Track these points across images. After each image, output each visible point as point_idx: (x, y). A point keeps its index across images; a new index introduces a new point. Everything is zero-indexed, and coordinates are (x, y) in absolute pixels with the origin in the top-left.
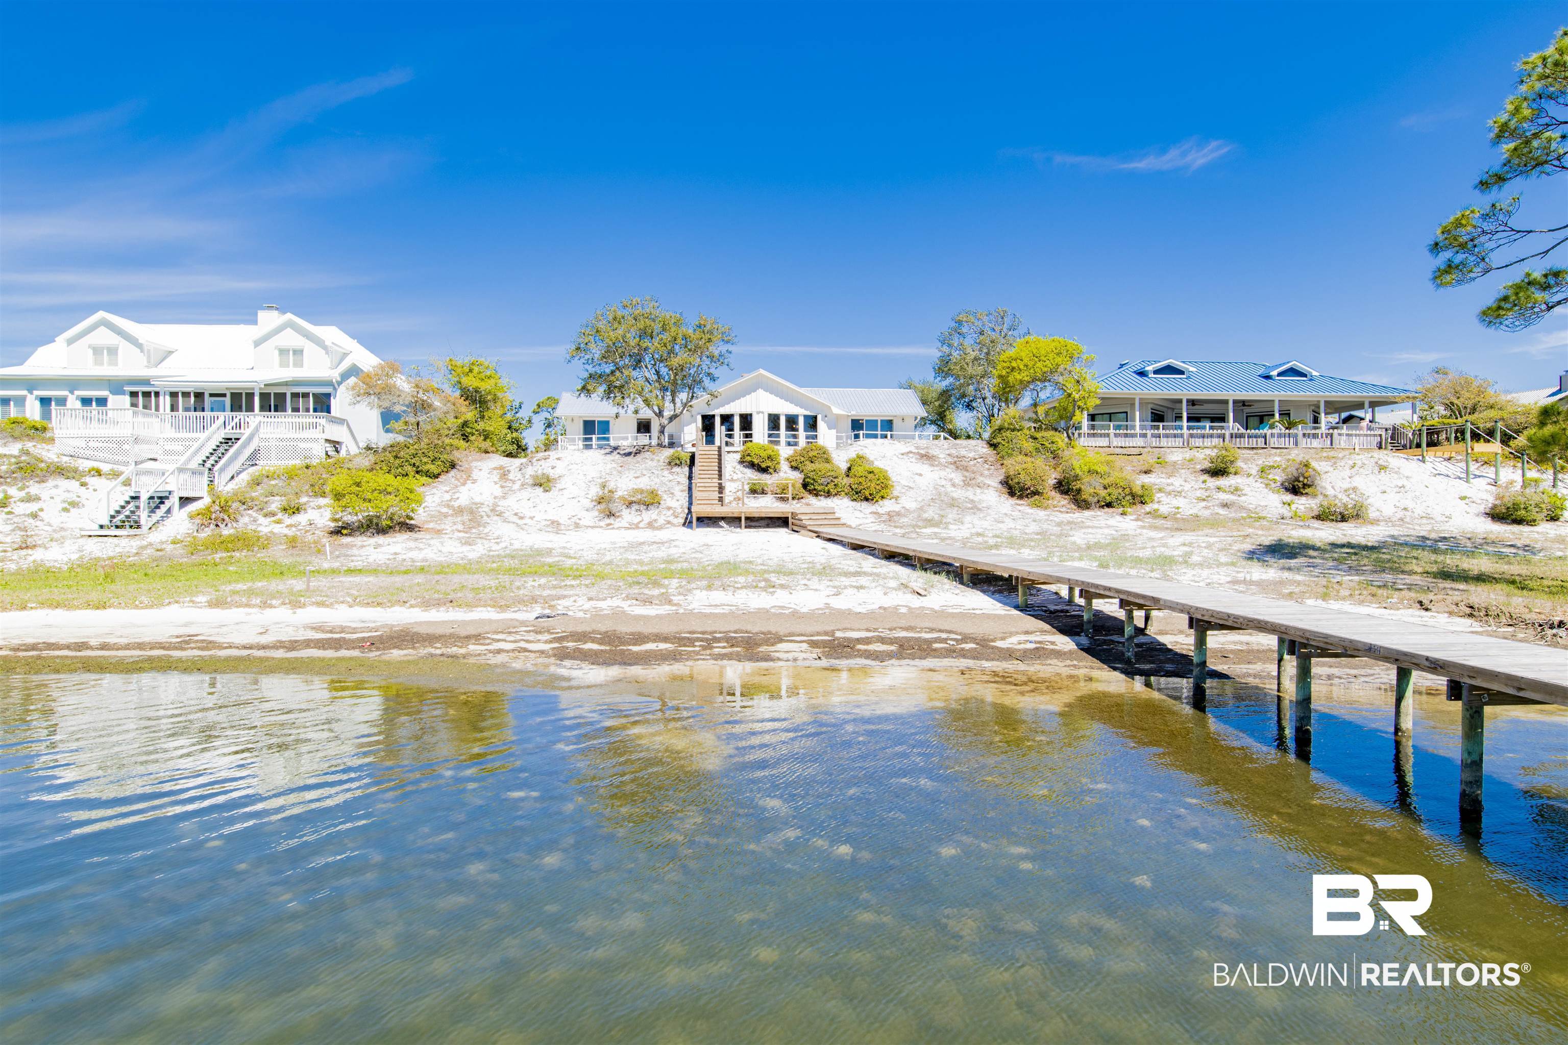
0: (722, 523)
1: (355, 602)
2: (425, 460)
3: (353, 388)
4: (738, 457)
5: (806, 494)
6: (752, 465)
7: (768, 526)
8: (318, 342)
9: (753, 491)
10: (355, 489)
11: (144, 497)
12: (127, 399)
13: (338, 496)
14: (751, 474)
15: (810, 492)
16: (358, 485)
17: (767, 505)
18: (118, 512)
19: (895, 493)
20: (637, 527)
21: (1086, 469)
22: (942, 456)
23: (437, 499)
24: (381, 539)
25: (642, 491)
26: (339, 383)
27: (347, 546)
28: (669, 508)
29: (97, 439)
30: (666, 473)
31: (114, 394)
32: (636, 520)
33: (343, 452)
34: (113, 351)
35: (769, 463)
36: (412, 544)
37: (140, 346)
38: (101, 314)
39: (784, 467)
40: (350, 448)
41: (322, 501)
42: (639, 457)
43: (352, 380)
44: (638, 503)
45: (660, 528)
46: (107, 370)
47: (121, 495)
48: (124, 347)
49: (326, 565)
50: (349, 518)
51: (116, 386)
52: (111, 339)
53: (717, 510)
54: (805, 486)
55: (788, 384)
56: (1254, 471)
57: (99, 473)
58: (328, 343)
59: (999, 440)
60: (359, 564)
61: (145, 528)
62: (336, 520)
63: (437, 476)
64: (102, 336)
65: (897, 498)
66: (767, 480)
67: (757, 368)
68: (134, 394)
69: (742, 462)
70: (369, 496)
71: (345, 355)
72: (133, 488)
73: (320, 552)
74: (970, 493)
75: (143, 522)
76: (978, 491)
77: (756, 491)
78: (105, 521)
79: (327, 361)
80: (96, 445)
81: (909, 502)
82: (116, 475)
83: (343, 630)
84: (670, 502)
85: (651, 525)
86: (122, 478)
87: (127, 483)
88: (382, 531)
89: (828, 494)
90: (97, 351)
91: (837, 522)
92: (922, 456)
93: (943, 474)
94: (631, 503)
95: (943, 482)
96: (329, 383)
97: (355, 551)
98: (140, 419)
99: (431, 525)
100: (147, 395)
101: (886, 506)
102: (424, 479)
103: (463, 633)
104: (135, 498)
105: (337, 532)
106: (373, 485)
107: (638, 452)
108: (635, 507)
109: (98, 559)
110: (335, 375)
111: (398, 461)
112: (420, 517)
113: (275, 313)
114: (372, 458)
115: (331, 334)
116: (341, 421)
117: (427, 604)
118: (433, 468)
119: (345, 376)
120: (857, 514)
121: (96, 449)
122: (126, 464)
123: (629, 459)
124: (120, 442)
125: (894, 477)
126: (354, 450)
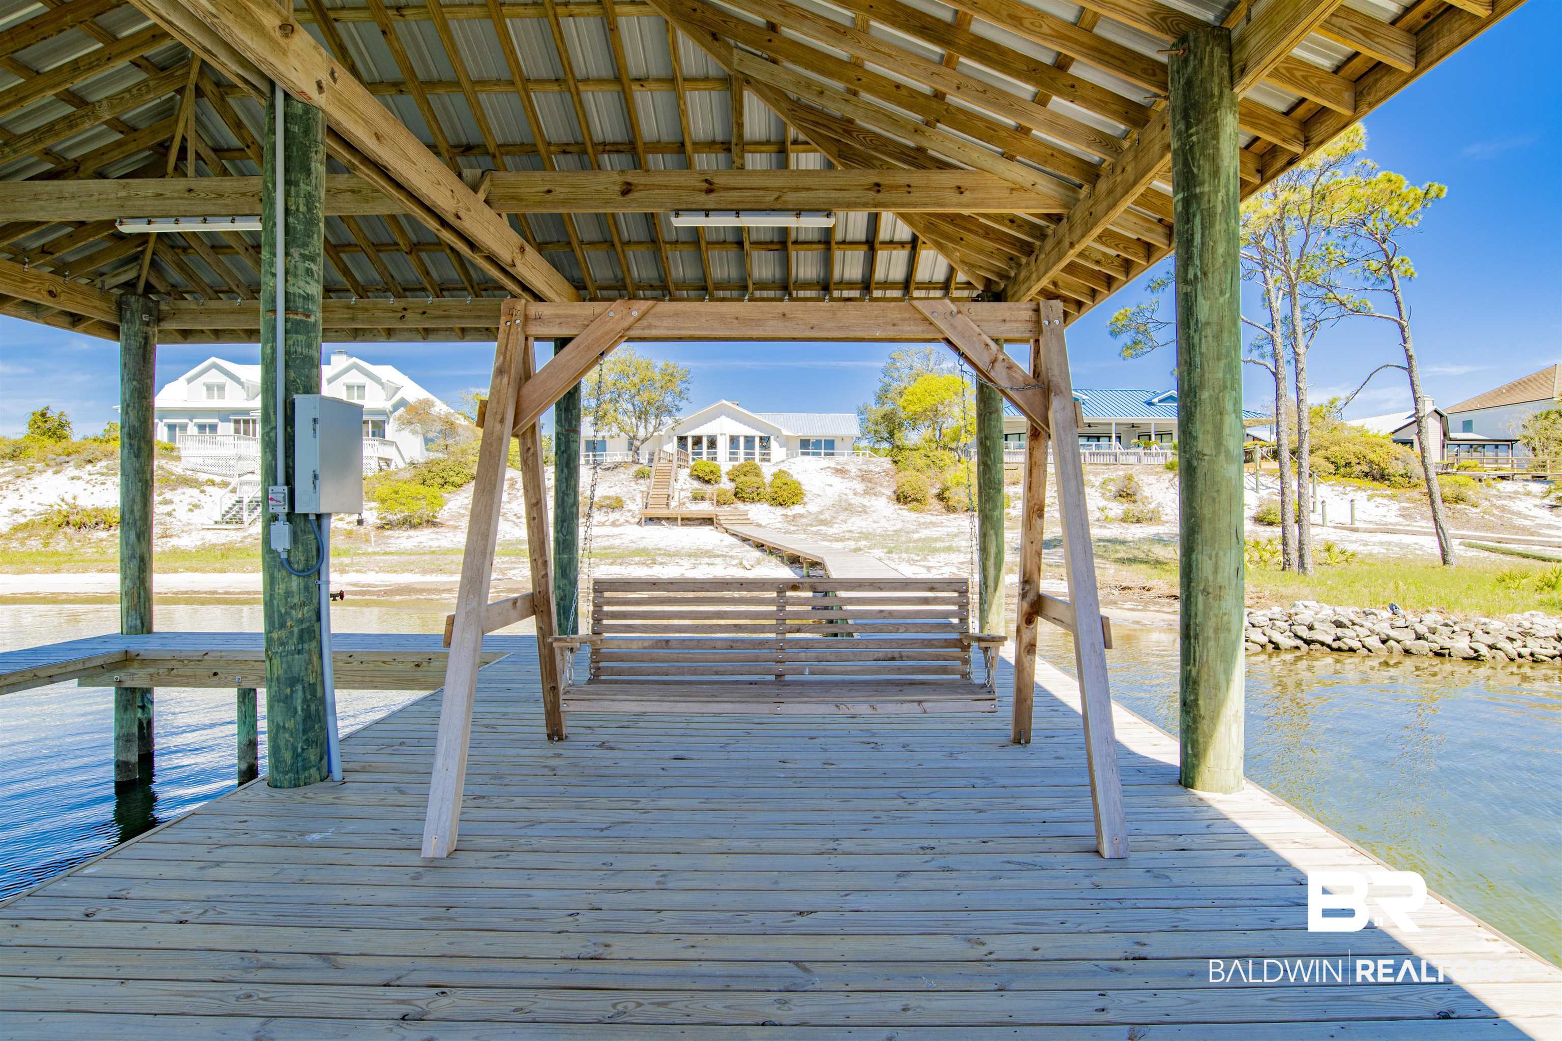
0: (663, 522)
1: (382, 570)
2: (451, 473)
3: (399, 419)
4: (688, 471)
5: (736, 500)
6: (699, 478)
7: (700, 524)
8: (377, 380)
9: (695, 499)
10: (393, 495)
11: (246, 501)
12: (232, 425)
13: (383, 501)
14: (696, 484)
15: (739, 498)
16: (397, 493)
17: (705, 508)
18: (228, 512)
19: (806, 499)
20: (603, 524)
21: (954, 481)
22: (853, 469)
23: (458, 503)
24: (412, 532)
25: (609, 498)
26: (391, 413)
27: (389, 537)
28: (629, 511)
29: (211, 457)
30: (633, 484)
31: (222, 421)
32: (603, 519)
33: (393, 466)
34: (221, 388)
35: (711, 476)
36: (434, 536)
37: (241, 383)
38: (213, 359)
39: (725, 479)
40: (398, 463)
41: (373, 504)
42: (615, 471)
43: (402, 410)
44: (608, 506)
45: (620, 525)
46: (216, 403)
47: (232, 499)
48: (230, 384)
49: (370, 550)
50: (391, 517)
51: (224, 415)
52: (220, 378)
53: (664, 512)
54: (736, 495)
55: (746, 412)
56: (1097, 484)
57: (213, 483)
58: (384, 380)
59: (899, 458)
60: (393, 549)
61: (246, 524)
62: (381, 519)
63: (460, 486)
64: (214, 377)
65: (805, 504)
66: (708, 489)
67: (719, 399)
68: (237, 422)
69: (691, 476)
70: (404, 501)
71: (398, 389)
72: (238, 494)
73: (368, 541)
74: (865, 501)
75: (245, 519)
76: (874, 498)
77: (698, 498)
78: (219, 519)
79: (382, 394)
80: (211, 461)
81: (813, 507)
82: (225, 485)
83: (369, 585)
84: (632, 506)
85: (614, 524)
86: (230, 488)
87: (234, 491)
88: (413, 526)
89: (753, 501)
90: (209, 387)
91: (747, 521)
92: (837, 470)
93: (850, 484)
94: (602, 506)
95: (848, 491)
96: (383, 412)
97: (393, 541)
98: (242, 442)
99: (451, 523)
100: (246, 422)
101: (797, 509)
102: (450, 488)
103: (442, 588)
104: (240, 502)
105: (382, 527)
106: (408, 493)
107: (616, 467)
108: (605, 509)
109: (215, 545)
110: (388, 406)
111: (431, 475)
112: (442, 515)
113: (344, 357)
114: (413, 472)
115: (387, 373)
116: (392, 443)
117: (425, 572)
118: (458, 480)
119: (396, 407)
120: (772, 516)
121: (209, 465)
122: (232, 476)
123: (608, 473)
124: (227, 459)
125: (806, 487)
126: (401, 465)
